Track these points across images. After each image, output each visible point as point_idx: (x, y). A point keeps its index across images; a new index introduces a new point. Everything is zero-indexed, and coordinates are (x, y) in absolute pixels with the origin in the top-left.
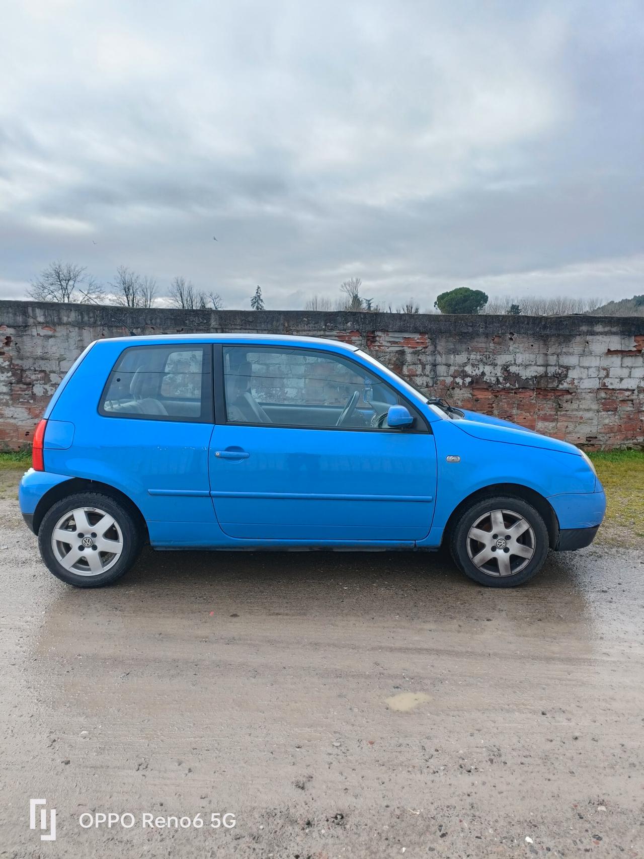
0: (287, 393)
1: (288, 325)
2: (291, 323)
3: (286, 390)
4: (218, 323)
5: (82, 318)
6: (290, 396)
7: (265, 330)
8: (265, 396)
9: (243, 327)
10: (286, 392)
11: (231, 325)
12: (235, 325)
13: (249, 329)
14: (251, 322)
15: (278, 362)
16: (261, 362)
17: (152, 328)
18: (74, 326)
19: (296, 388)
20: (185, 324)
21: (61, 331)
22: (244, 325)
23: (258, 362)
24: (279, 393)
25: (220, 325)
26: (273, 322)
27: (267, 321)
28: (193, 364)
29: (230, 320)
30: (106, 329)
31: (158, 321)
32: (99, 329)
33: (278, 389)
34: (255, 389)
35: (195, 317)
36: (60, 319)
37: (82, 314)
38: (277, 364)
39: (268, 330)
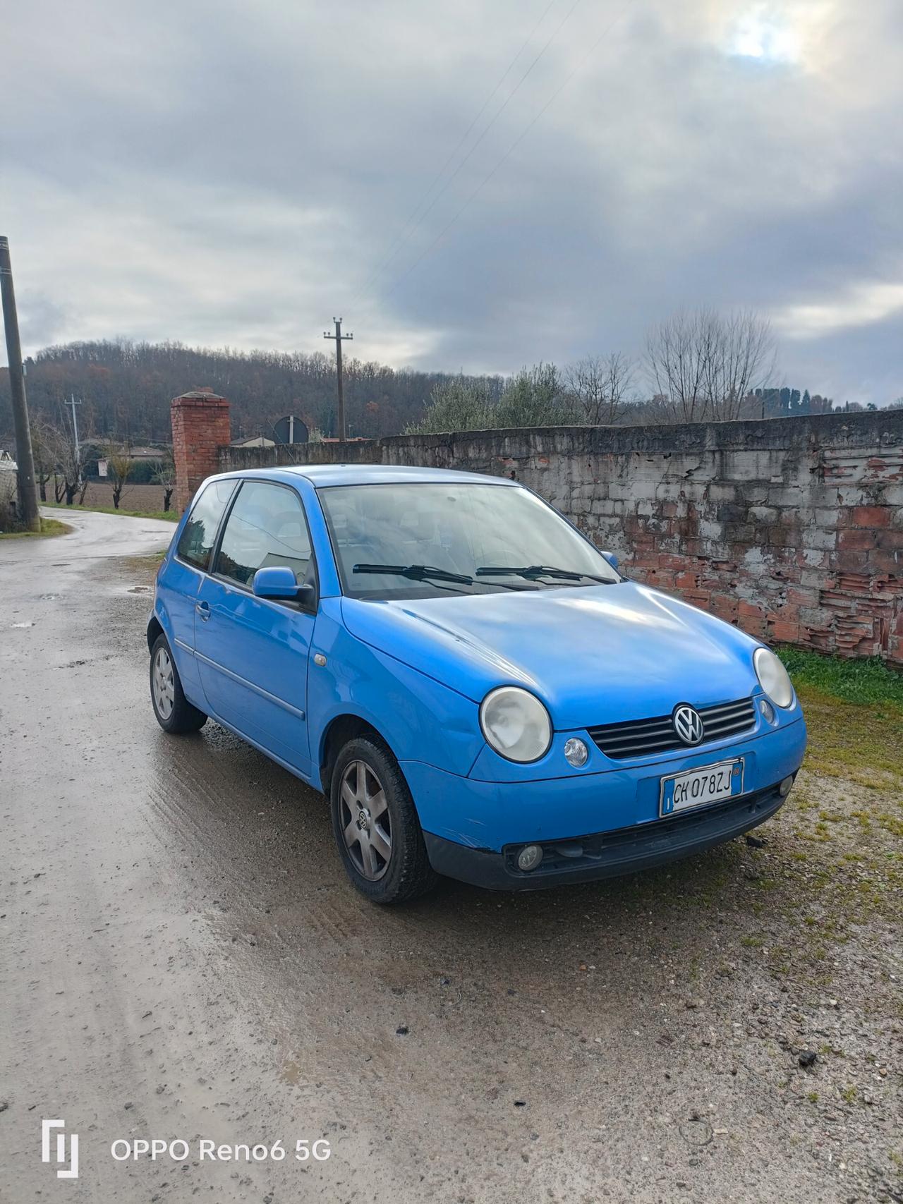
0: (806, 558)
1: (816, 439)
2: (821, 436)
3: (806, 552)
4: (714, 443)
5: (573, 444)
6: (812, 564)
7: (781, 450)
8: (773, 561)
9: (749, 447)
10: (805, 555)
11: (733, 444)
12: (737, 444)
13: (758, 450)
14: (760, 438)
15: (795, 504)
16: (769, 504)
17: (637, 454)
18: (564, 455)
19: (821, 550)
20: (674, 447)
21: (555, 462)
22: (751, 443)
23: (765, 504)
24: (795, 557)
25: (718, 445)
26: (793, 435)
27: (784, 435)
28: (680, 505)
29: (730, 437)
30: (592, 457)
31: (645, 443)
32: (586, 457)
33: (793, 550)
34: (760, 548)
35: (687, 434)
36: (555, 447)
37: (572, 440)
38: (793, 507)
39: (784, 449)
